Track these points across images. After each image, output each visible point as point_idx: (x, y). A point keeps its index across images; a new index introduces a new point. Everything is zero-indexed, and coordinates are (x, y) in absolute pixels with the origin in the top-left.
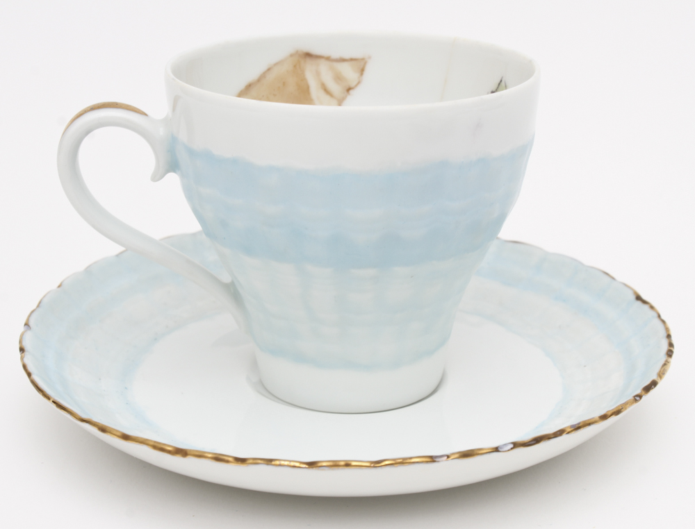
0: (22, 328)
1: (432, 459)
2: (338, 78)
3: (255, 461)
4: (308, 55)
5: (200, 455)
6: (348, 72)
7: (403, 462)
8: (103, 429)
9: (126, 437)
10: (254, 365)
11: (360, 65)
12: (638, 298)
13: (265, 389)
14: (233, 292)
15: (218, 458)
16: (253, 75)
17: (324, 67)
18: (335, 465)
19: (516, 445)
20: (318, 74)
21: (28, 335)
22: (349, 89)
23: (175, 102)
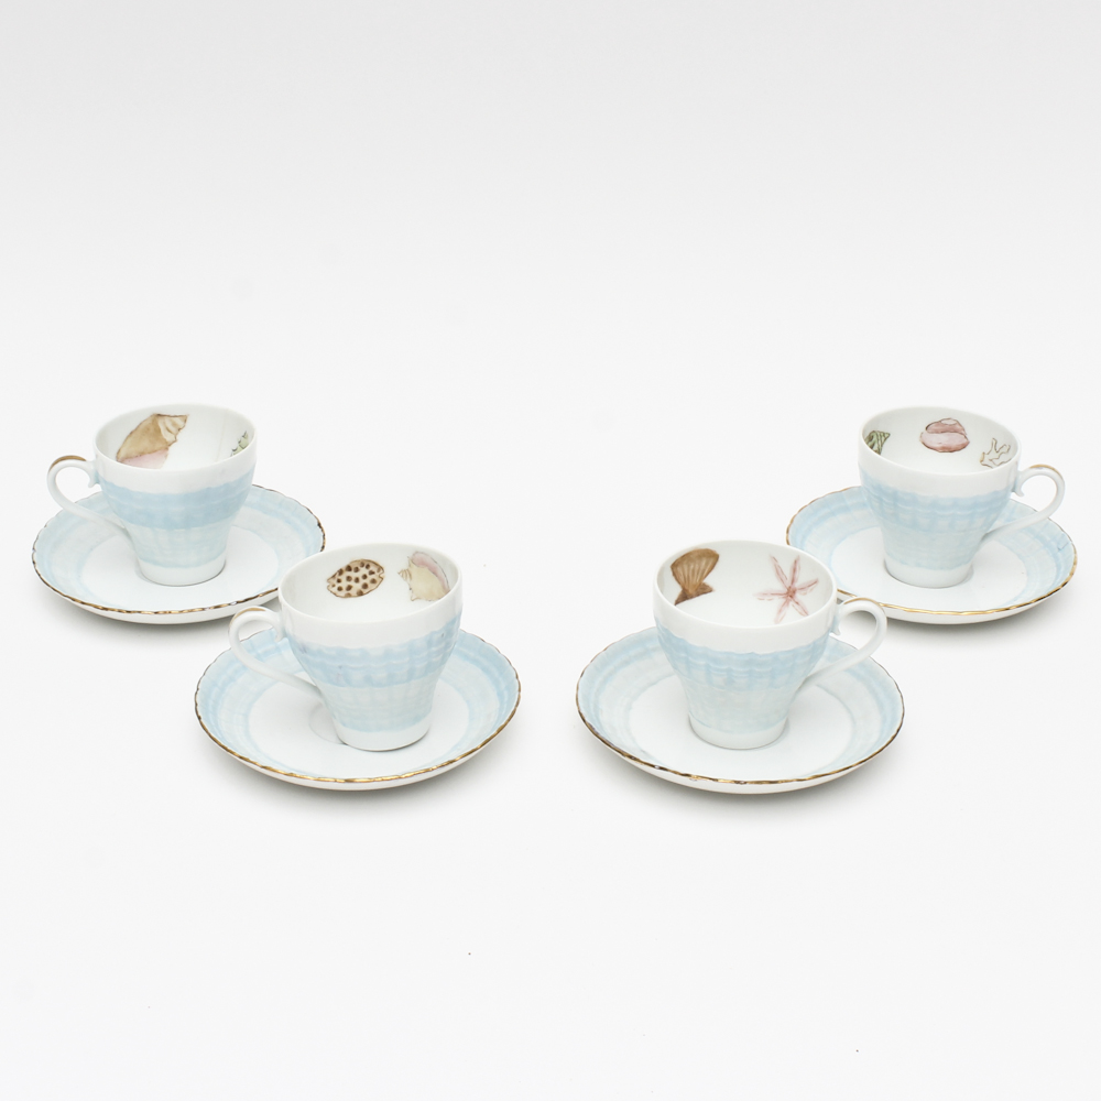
0: (32, 551)
1: (203, 609)
2: (174, 424)
3: (134, 612)
4: (159, 415)
5: (113, 610)
6: (179, 421)
7: (191, 611)
8: (74, 600)
9: (83, 603)
10: (138, 564)
11: (184, 418)
12: (319, 525)
13: (143, 575)
14: (126, 533)
15: (120, 611)
16: (133, 428)
17: (167, 420)
18: (165, 613)
19: (238, 602)
20: (164, 423)
21: (35, 555)
22: (179, 429)
23: (97, 456)
